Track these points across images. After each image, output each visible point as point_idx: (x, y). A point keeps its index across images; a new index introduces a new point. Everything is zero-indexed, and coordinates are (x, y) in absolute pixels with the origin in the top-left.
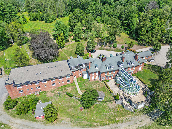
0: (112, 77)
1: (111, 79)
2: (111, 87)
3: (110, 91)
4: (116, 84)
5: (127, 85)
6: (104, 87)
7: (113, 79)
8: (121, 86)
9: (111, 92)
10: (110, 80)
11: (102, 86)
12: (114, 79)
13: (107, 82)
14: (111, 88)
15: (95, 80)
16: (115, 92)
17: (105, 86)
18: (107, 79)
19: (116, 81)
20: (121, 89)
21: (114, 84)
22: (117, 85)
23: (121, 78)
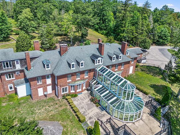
0: (84, 88)
1: (82, 91)
2: (82, 108)
3: (78, 117)
4: (92, 100)
5: (115, 98)
6: (64, 110)
7: (86, 91)
8: (102, 104)
9: (81, 119)
10: (80, 92)
11: (61, 109)
12: (88, 90)
13: (72, 99)
14: (82, 111)
15: (45, 96)
16: (90, 118)
17: (69, 107)
18: (73, 91)
19: (91, 94)
20: (103, 109)
21: (87, 100)
22: (95, 101)
23: (101, 86)
